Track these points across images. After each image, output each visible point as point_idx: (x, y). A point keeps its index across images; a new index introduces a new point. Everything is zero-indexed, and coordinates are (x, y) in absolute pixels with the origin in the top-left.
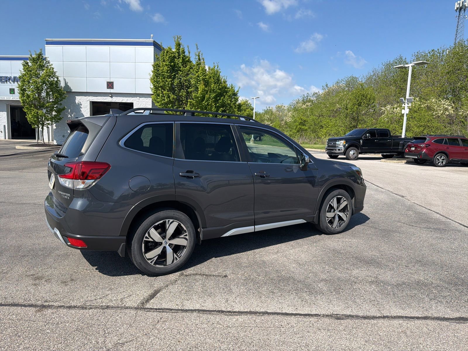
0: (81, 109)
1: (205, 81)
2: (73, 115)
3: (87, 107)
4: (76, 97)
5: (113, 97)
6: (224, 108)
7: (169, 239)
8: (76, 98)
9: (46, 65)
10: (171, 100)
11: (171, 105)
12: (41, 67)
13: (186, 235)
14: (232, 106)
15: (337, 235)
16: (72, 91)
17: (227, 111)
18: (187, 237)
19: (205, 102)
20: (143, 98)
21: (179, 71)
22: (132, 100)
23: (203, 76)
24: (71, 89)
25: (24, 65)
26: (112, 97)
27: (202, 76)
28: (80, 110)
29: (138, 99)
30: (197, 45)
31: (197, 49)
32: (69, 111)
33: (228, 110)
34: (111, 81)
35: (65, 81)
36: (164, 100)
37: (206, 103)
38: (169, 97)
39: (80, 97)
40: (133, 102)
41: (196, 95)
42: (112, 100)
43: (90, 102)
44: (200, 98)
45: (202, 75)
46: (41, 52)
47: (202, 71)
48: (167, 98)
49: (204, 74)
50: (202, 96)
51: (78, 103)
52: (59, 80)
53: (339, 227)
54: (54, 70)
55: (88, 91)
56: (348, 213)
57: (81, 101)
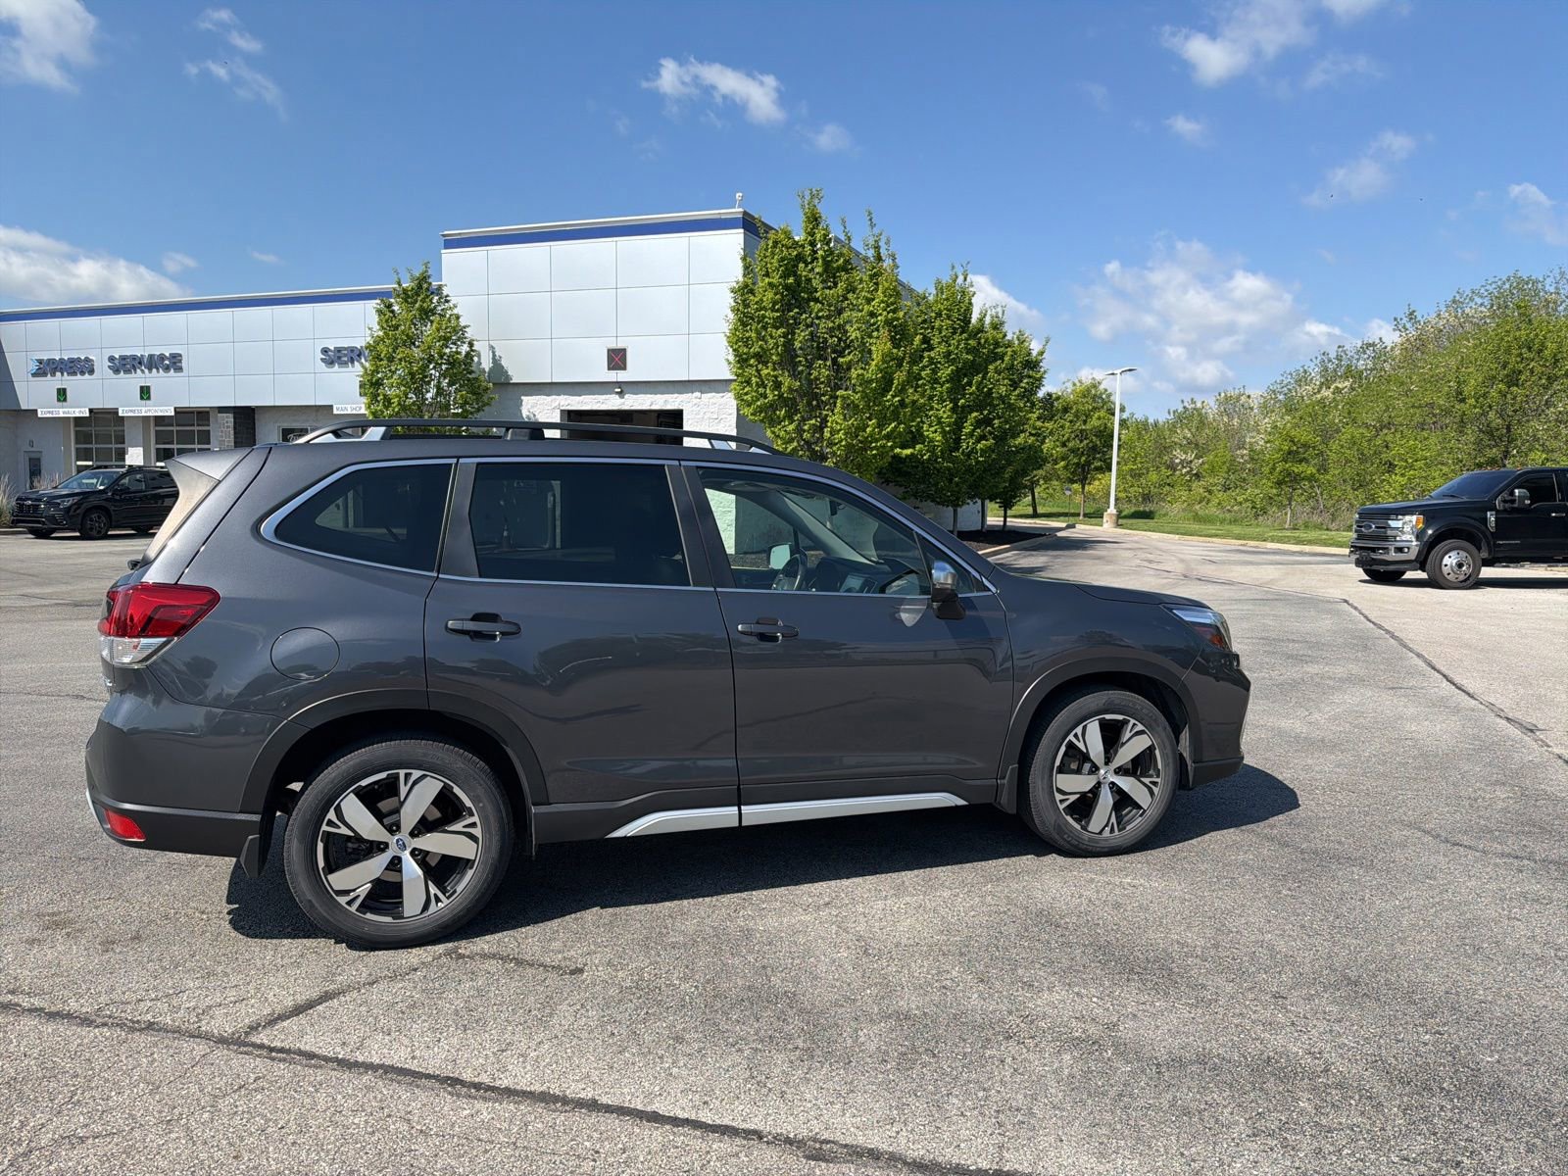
1: (895, 327)
4: (523, 398)
5: (626, 396)
6: (986, 412)
7: (413, 834)
8: (522, 401)
9: (439, 308)
10: (785, 395)
11: (783, 412)
12: (426, 314)
13: (473, 825)
14: (1013, 404)
15: (1104, 860)
16: (511, 382)
17: (996, 421)
18: (477, 832)
19: (892, 395)
20: (710, 395)
21: (812, 303)
22: (679, 400)
23: (888, 313)
24: (508, 377)
25: (380, 312)
26: (621, 394)
27: (885, 313)
29: (696, 398)
30: (870, 214)
31: (872, 226)
33: (999, 418)
34: (620, 345)
35: (494, 353)
36: (765, 396)
37: (897, 399)
38: (778, 385)
39: (534, 398)
40: (681, 408)
41: (862, 375)
42: (624, 404)
43: (561, 411)
44: (874, 385)
45: (886, 310)
46: (427, 271)
47: (885, 296)
48: (773, 391)
49: (892, 304)
50: (882, 377)
51: (528, 417)
52: (473, 351)
53: (1119, 831)
54: (462, 322)
55: (554, 380)
56: (1159, 780)
57: (535, 411)
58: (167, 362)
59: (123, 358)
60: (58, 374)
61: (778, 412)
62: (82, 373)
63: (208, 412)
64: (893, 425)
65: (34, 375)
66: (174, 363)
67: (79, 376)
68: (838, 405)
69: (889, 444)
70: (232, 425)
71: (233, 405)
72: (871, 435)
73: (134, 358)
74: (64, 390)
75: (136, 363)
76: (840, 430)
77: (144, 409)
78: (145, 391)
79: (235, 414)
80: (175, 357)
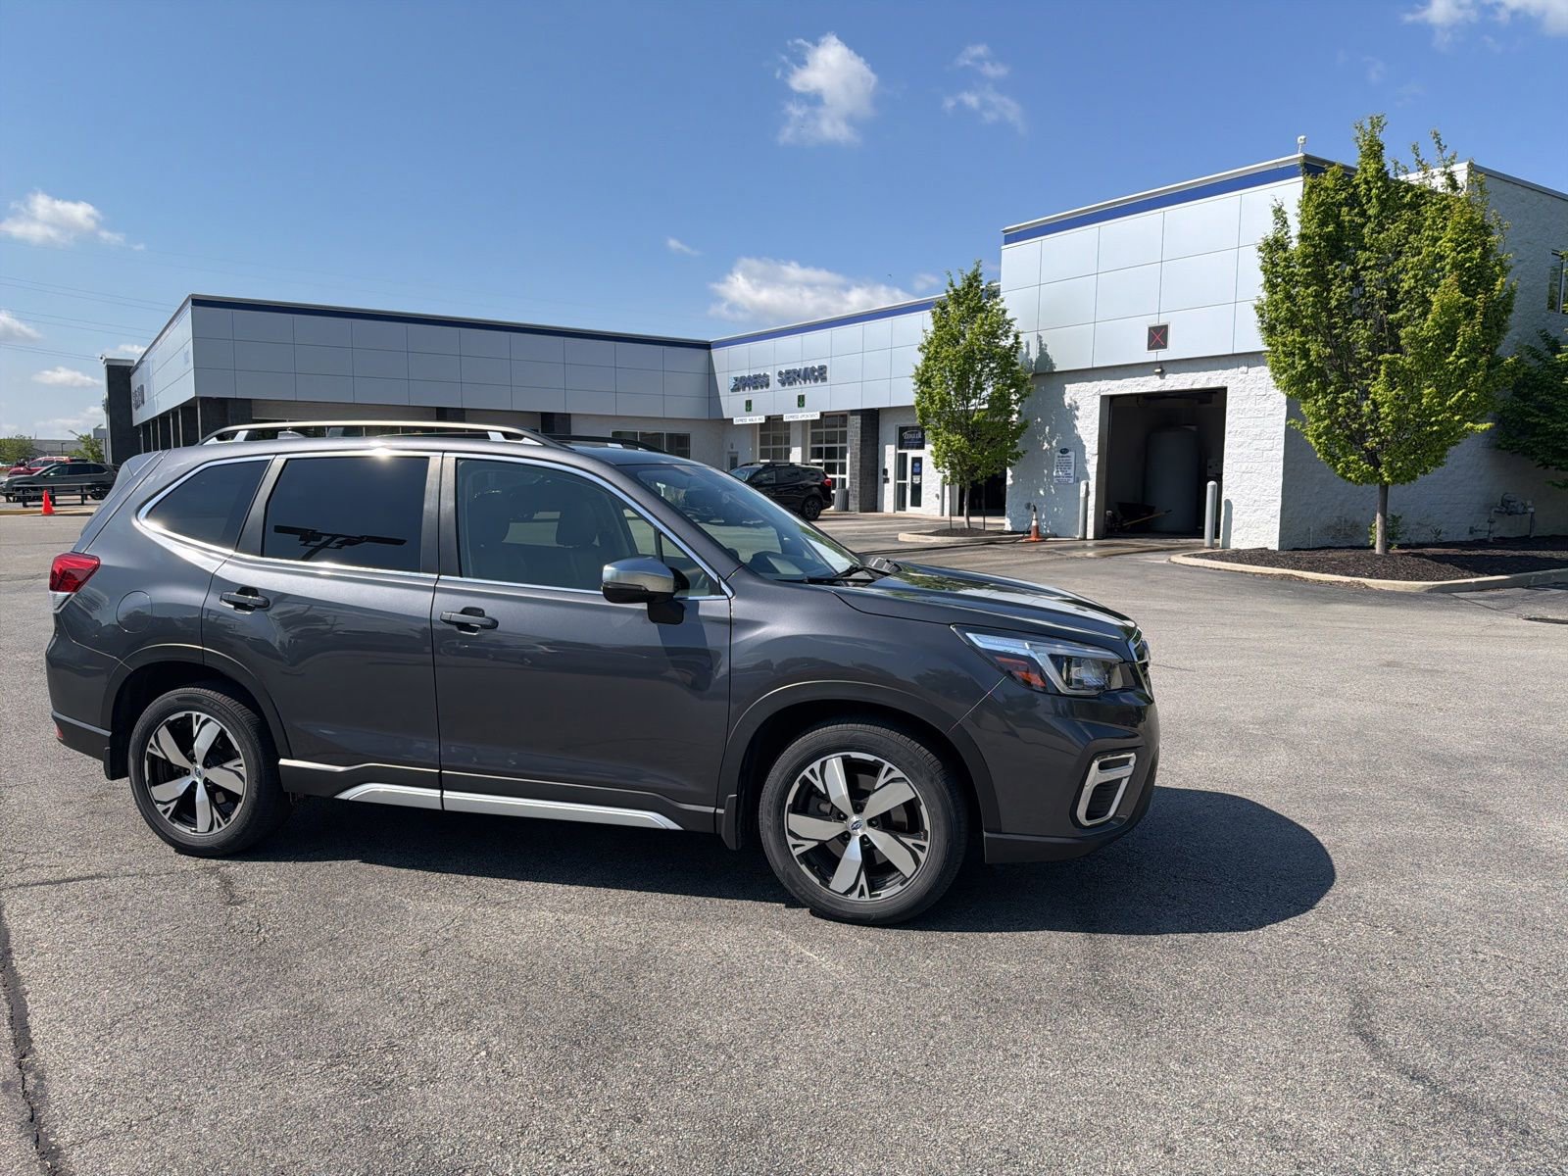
0: (1076, 422)
2: (1054, 444)
3: (1093, 416)
4: (1066, 386)
5: (1167, 376)
7: (203, 766)
8: (1065, 388)
9: (988, 305)
10: (1315, 364)
11: (1314, 384)
13: (241, 766)
16: (1055, 370)
18: (243, 772)
19: (1455, 356)
20: (1258, 369)
21: (1359, 252)
22: (1222, 377)
23: (1459, 253)
24: (1052, 366)
25: (936, 320)
26: (1162, 374)
27: (1454, 254)
28: (1075, 425)
29: (1242, 373)
30: (1439, 134)
31: (1443, 147)
32: (1047, 430)
34: (1162, 323)
35: (1040, 342)
36: (1292, 366)
37: (1463, 360)
38: (1305, 354)
39: (1076, 385)
40: (1225, 385)
41: (1415, 333)
42: (1164, 385)
43: (1103, 397)
44: (1431, 344)
45: (1455, 250)
46: (977, 270)
47: (1456, 234)
48: (1301, 359)
49: (1465, 242)
50: (1443, 333)
51: (1070, 405)
52: (1020, 343)
53: (871, 896)
54: (1008, 316)
55: (1095, 366)
56: (927, 844)
57: (1077, 398)
58: (816, 374)
59: (788, 372)
60: (747, 388)
61: (1309, 385)
62: (762, 387)
63: (846, 416)
64: (1460, 393)
65: (733, 390)
66: (818, 374)
67: (760, 390)
68: (1382, 372)
69: (1457, 418)
70: (859, 425)
71: (859, 408)
72: (1429, 407)
73: (794, 371)
74: (750, 401)
75: (796, 377)
76: (1385, 402)
77: (800, 414)
78: (801, 400)
79: (862, 416)
80: (823, 369)
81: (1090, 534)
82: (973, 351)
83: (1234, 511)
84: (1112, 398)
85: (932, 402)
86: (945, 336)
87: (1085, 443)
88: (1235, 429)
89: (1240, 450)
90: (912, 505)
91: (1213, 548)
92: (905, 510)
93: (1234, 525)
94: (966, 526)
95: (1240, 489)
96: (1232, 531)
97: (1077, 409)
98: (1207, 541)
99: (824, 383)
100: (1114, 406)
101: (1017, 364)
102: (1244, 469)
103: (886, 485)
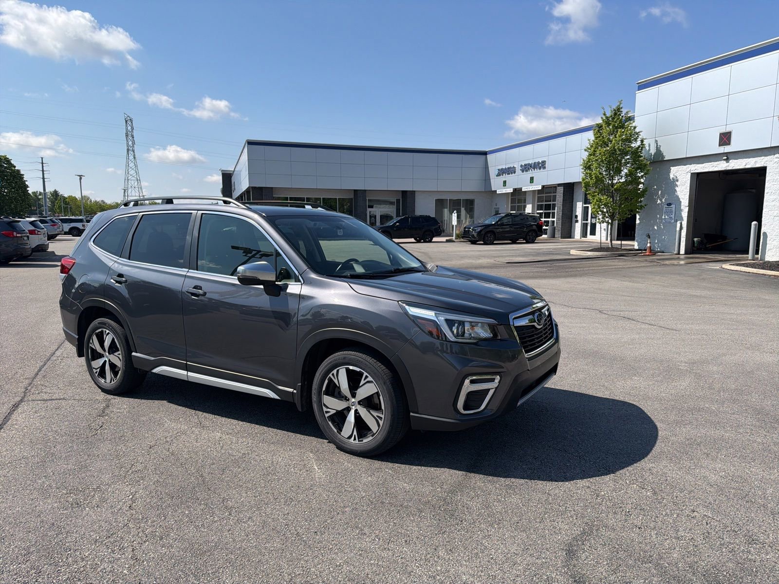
0: (677, 189)
2: (663, 200)
3: (686, 184)
4: (671, 168)
5: (730, 161)
7: (108, 353)
8: (671, 169)
9: (626, 124)
16: (665, 159)
18: (121, 357)
22: (764, 160)
24: (663, 157)
26: (727, 160)
28: (676, 190)
29: (776, 158)
32: (660, 193)
34: (728, 130)
35: (657, 144)
39: (677, 167)
40: (765, 165)
42: (728, 166)
43: (691, 173)
46: (619, 106)
51: (673, 179)
52: (644, 145)
53: (359, 441)
54: (637, 130)
55: (687, 156)
56: (383, 416)
57: (677, 175)
59: (525, 165)
60: (504, 174)
62: (512, 173)
63: (556, 187)
65: (497, 176)
66: (541, 165)
67: (511, 175)
70: (562, 192)
71: (563, 182)
73: (529, 164)
74: (506, 181)
75: (529, 167)
77: (531, 187)
78: (532, 179)
79: (564, 187)
80: (544, 162)
81: (682, 251)
82: (615, 150)
83: (768, 239)
84: (698, 174)
85: (591, 179)
86: (601, 141)
87: (681, 200)
88: (771, 191)
89: (774, 203)
90: (591, 234)
91: (754, 260)
92: (586, 237)
93: (768, 247)
94: (610, 246)
95: (772, 226)
96: (767, 250)
97: (677, 181)
98: (750, 256)
99: (544, 170)
100: (698, 178)
101: (642, 156)
102: (775, 214)
103: (576, 224)
